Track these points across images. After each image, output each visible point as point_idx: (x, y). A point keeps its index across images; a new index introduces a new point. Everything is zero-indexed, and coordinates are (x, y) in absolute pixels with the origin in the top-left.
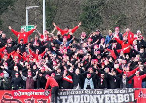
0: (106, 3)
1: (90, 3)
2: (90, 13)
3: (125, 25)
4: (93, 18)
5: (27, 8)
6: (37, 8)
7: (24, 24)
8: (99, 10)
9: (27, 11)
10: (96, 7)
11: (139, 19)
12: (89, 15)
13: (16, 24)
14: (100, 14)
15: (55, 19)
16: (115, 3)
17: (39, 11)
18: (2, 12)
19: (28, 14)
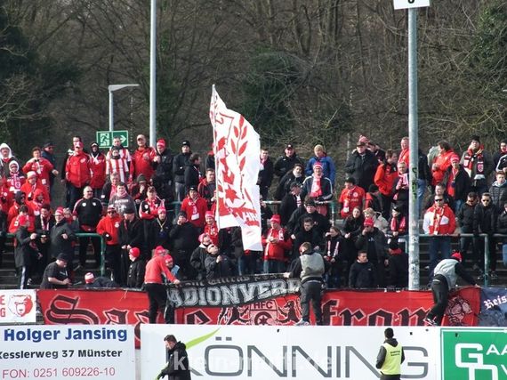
0: (304, 77)
1: (262, 77)
2: (263, 101)
3: (348, 131)
4: (271, 114)
5: (113, 88)
6: (135, 88)
7: (104, 127)
8: (286, 93)
9: (110, 95)
10: (279, 87)
11: (383, 116)
12: (261, 107)
13: (85, 128)
14: (289, 104)
15: (178, 115)
16: (324, 78)
17: (140, 95)
18: (51, 98)
19: (115, 104)
